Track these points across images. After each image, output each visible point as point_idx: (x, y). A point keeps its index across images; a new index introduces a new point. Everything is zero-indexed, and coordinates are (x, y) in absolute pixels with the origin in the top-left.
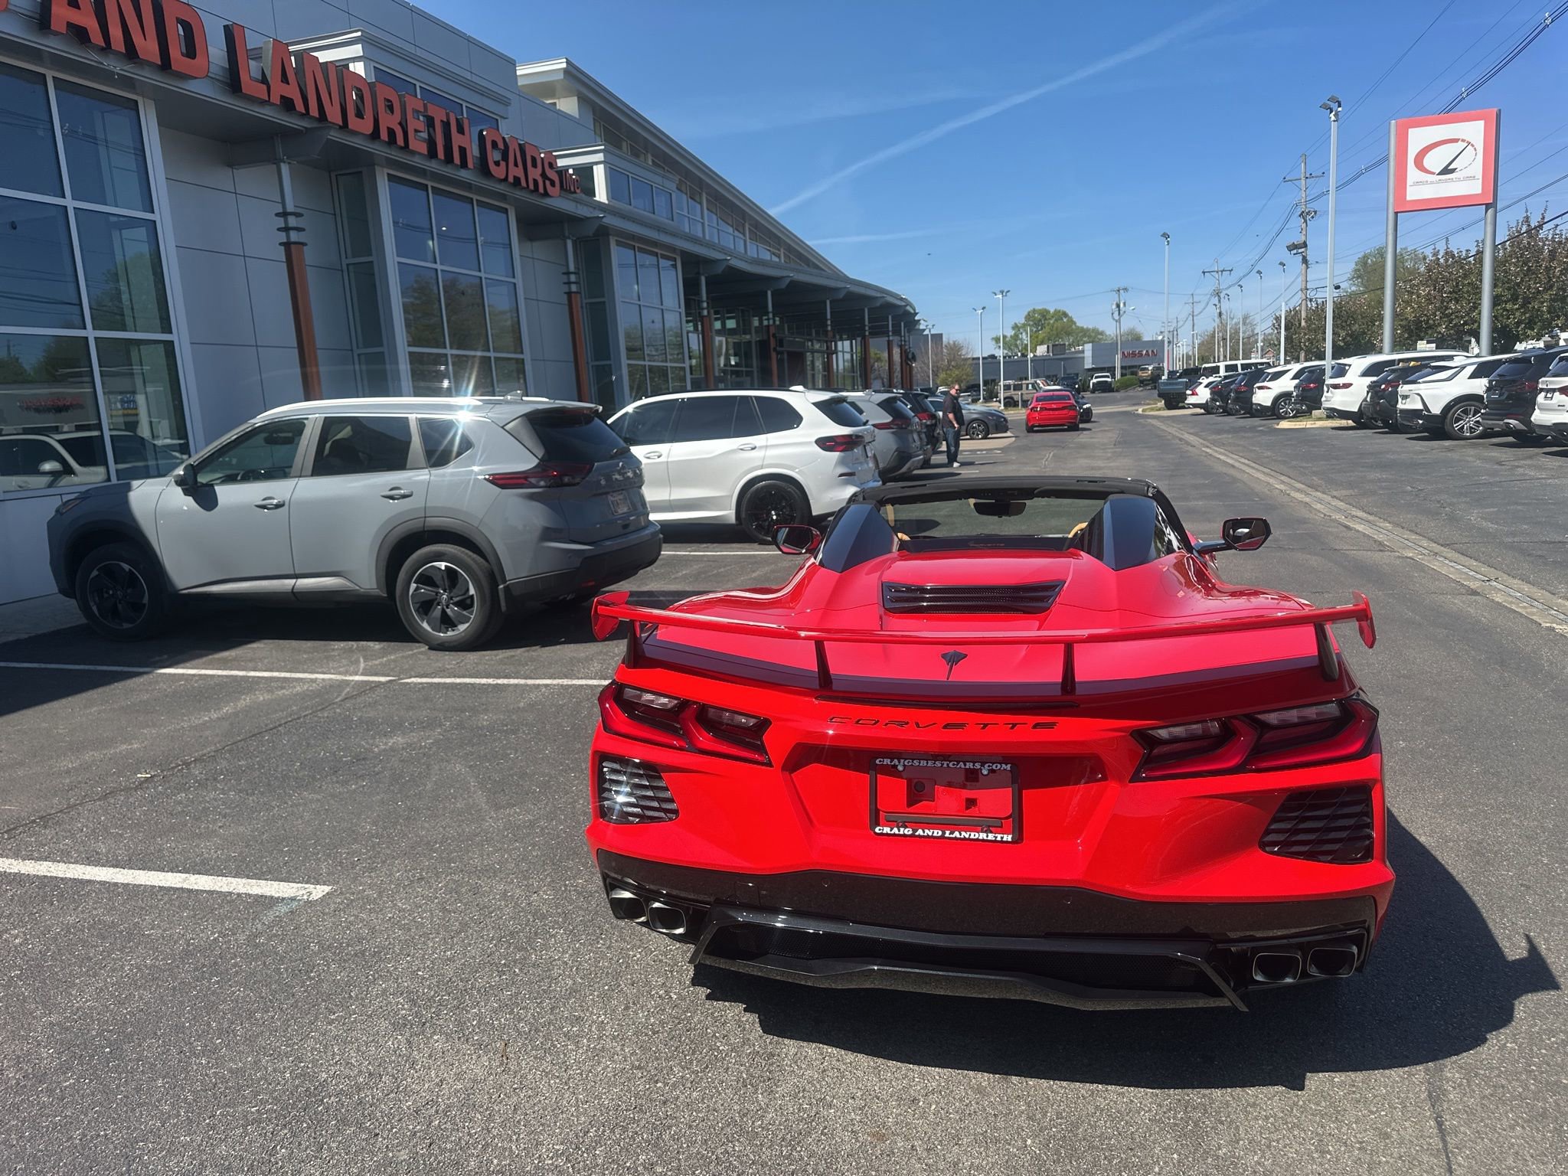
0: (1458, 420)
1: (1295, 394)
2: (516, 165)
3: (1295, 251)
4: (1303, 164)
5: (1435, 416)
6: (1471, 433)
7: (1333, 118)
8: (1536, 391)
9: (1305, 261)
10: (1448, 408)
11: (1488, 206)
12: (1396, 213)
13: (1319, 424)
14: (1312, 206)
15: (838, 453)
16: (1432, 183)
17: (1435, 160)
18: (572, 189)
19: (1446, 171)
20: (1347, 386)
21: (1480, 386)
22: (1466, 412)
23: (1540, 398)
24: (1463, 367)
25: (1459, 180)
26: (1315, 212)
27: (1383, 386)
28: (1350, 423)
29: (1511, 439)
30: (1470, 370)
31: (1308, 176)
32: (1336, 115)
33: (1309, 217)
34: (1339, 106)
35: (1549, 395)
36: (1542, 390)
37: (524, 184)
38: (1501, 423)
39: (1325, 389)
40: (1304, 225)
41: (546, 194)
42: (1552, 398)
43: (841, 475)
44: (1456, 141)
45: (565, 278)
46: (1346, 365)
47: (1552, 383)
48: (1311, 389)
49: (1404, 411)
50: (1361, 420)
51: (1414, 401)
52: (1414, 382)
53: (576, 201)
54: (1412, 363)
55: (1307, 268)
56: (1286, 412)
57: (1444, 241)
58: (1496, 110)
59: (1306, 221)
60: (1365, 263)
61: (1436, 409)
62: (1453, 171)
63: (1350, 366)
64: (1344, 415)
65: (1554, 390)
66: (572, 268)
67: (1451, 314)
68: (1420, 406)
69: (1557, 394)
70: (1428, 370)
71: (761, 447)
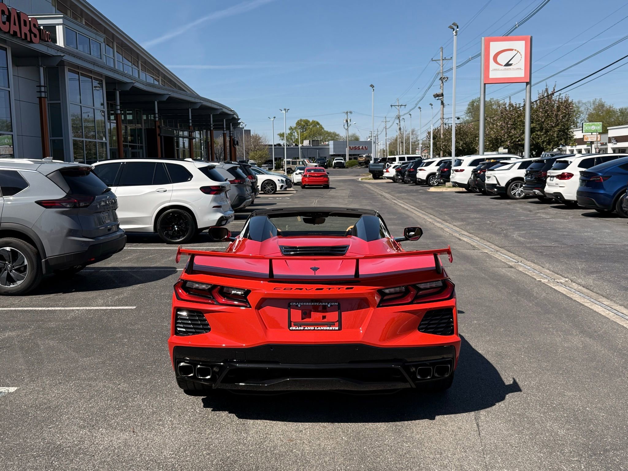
0: (513, 190)
1: (437, 174)
2: (15, 24)
3: (437, 98)
4: (441, 52)
5: (502, 187)
6: (519, 196)
7: (455, 34)
8: (546, 177)
9: (442, 103)
10: (508, 184)
11: (527, 83)
12: (485, 84)
13: (449, 190)
14: (445, 75)
15: (212, 195)
16: (501, 70)
17: (503, 59)
18: (46, 40)
19: (508, 64)
20: (462, 171)
21: (522, 173)
22: (516, 186)
23: (548, 180)
24: (515, 164)
25: (514, 69)
26: (447, 78)
27: (479, 172)
28: (464, 190)
29: (537, 200)
30: (518, 165)
31: (444, 58)
32: (456, 32)
33: (444, 80)
34: (458, 28)
35: (552, 179)
36: (549, 176)
37: (19, 35)
38: (532, 191)
39: (452, 171)
40: (442, 85)
41: (31, 42)
42: (553, 180)
43: (214, 207)
44: (512, 50)
45: (38, 90)
46: (461, 160)
47: (553, 173)
48: (445, 171)
49: (488, 185)
50: (469, 188)
51: (492, 180)
52: (493, 170)
53: (48, 46)
54: (492, 161)
55: (444, 107)
56: (433, 183)
57: (508, 99)
58: (530, 36)
59: (443, 83)
61: (503, 184)
62: (511, 65)
63: (463, 160)
64: (461, 185)
65: (553, 177)
66: (42, 84)
67: (512, 136)
68: (496, 183)
69: (555, 178)
70: (499, 164)
71: (169, 190)
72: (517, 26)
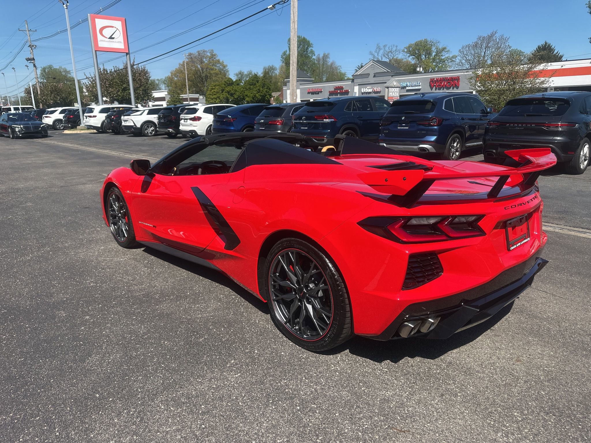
0: (146, 129)
1: (64, 120)
3: (30, 61)
4: (26, 25)
5: (138, 128)
6: (151, 134)
7: (65, 7)
8: (180, 120)
9: (35, 66)
10: (142, 125)
11: (127, 54)
12: (96, 51)
13: (82, 132)
14: (34, 43)
16: (107, 41)
19: (111, 38)
20: (95, 116)
21: (154, 118)
22: (148, 127)
23: (182, 122)
24: (144, 111)
25: (116, 42)
26: (36, 46)
27: (113, 117)
28: (95, 131)
29: (166, 136)
30: (147, 112)
31: (29, 30)
32: (66, 6)
33: (33, 48)
34: (68, 3)
35: (185, 121)
36: (182, 119)
38: (166, 130)
40: (31, 51)
42: (187, 122)
44: (113, 27)
46: (92, 108)
47: (186, 116)
48: (71, 118)
49: (125, 126)
50: (101, 130)
51: (130, 122)
52: (129, 115)
54: (121, 109)
55: (36, 69)
56: (60, 127)
57: (102, 65)
58: (124, 18)
59: (32, 49)
60: (45, 71)
61: (139, 126)
62: (113, 38)
63: (94, 109)
64: (95, 128)
65: (187, 119)
67: (110, 92)
68: (132, 124)
69: (188, 120)
70: (130, 111)
72: (102, 10)
